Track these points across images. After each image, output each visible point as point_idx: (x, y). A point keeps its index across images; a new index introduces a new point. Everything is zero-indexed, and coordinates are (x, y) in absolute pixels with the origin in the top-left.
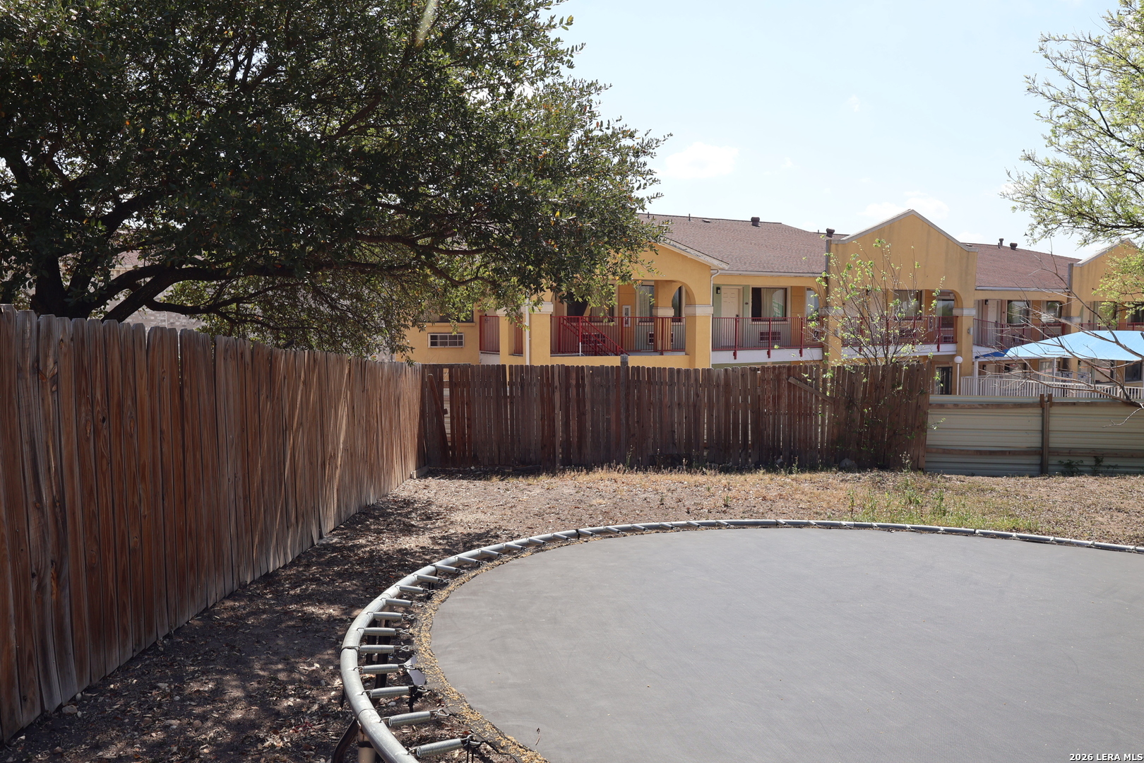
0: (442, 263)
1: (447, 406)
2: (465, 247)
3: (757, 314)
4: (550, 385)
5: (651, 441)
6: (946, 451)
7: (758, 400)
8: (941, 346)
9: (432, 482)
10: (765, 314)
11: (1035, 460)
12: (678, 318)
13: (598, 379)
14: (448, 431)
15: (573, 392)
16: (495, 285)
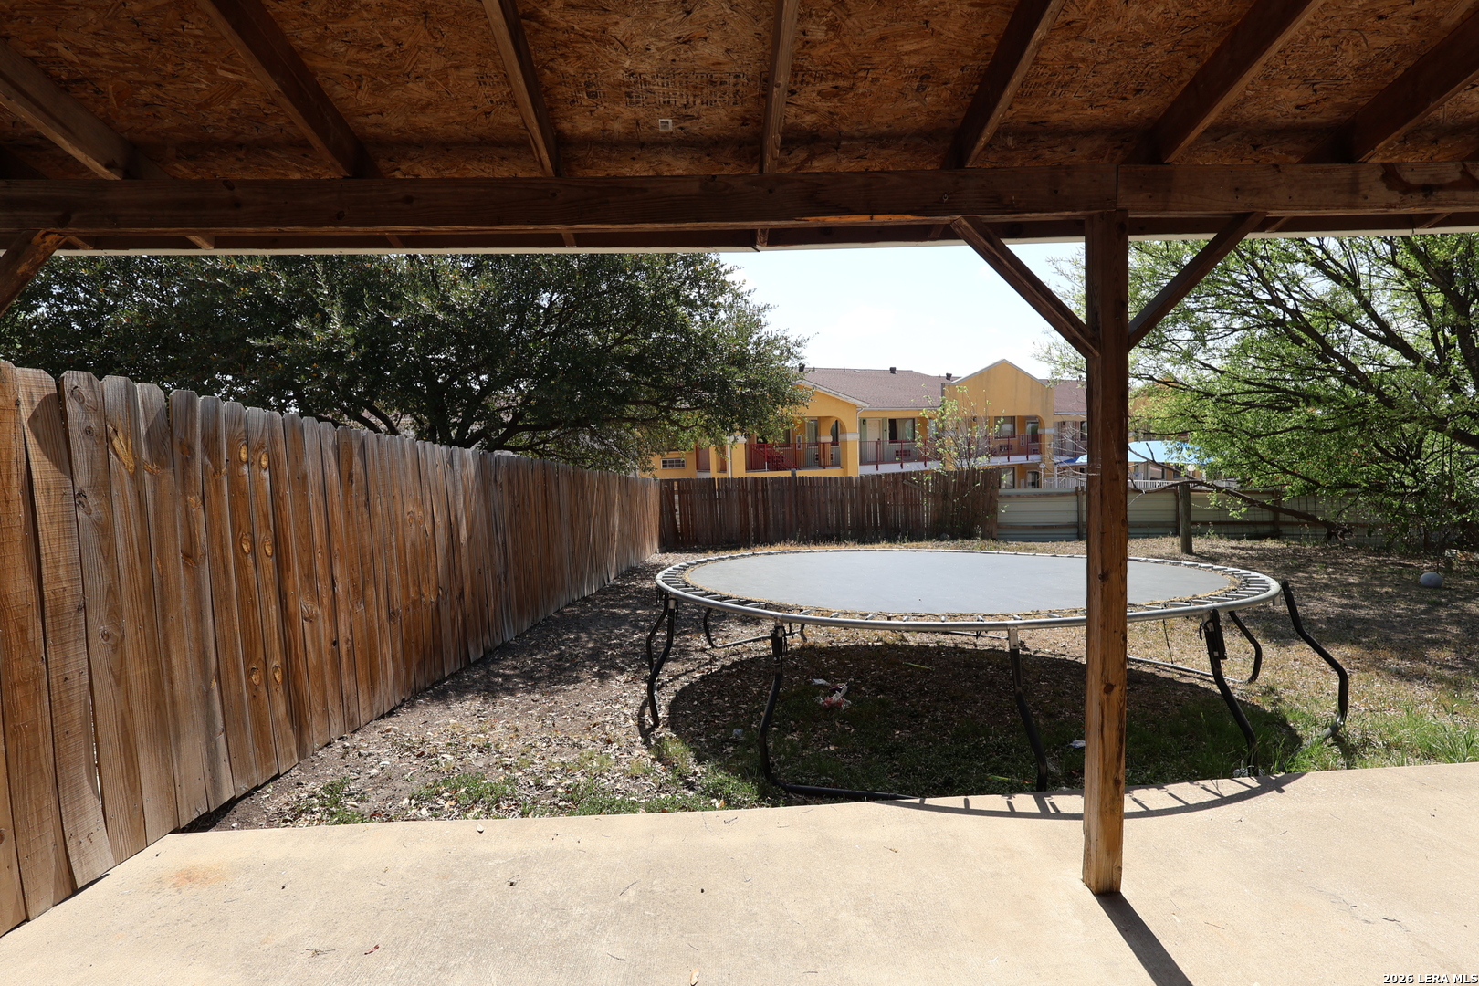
0: (675, 417)
1: (677, 507)
2: (688, 406)
3: (893, 437)
4: (745, 490)
5: (813, 526)
6: (1013, 527)
7: (883, 497)
8: (1029, 456)
9: (671, 556)
10: (898, 438)
11: (1075, 531)
12: (835, 442)
13: (776, 486)
14: (678, 523)
15: (760, 495)
16: (707, 429)
